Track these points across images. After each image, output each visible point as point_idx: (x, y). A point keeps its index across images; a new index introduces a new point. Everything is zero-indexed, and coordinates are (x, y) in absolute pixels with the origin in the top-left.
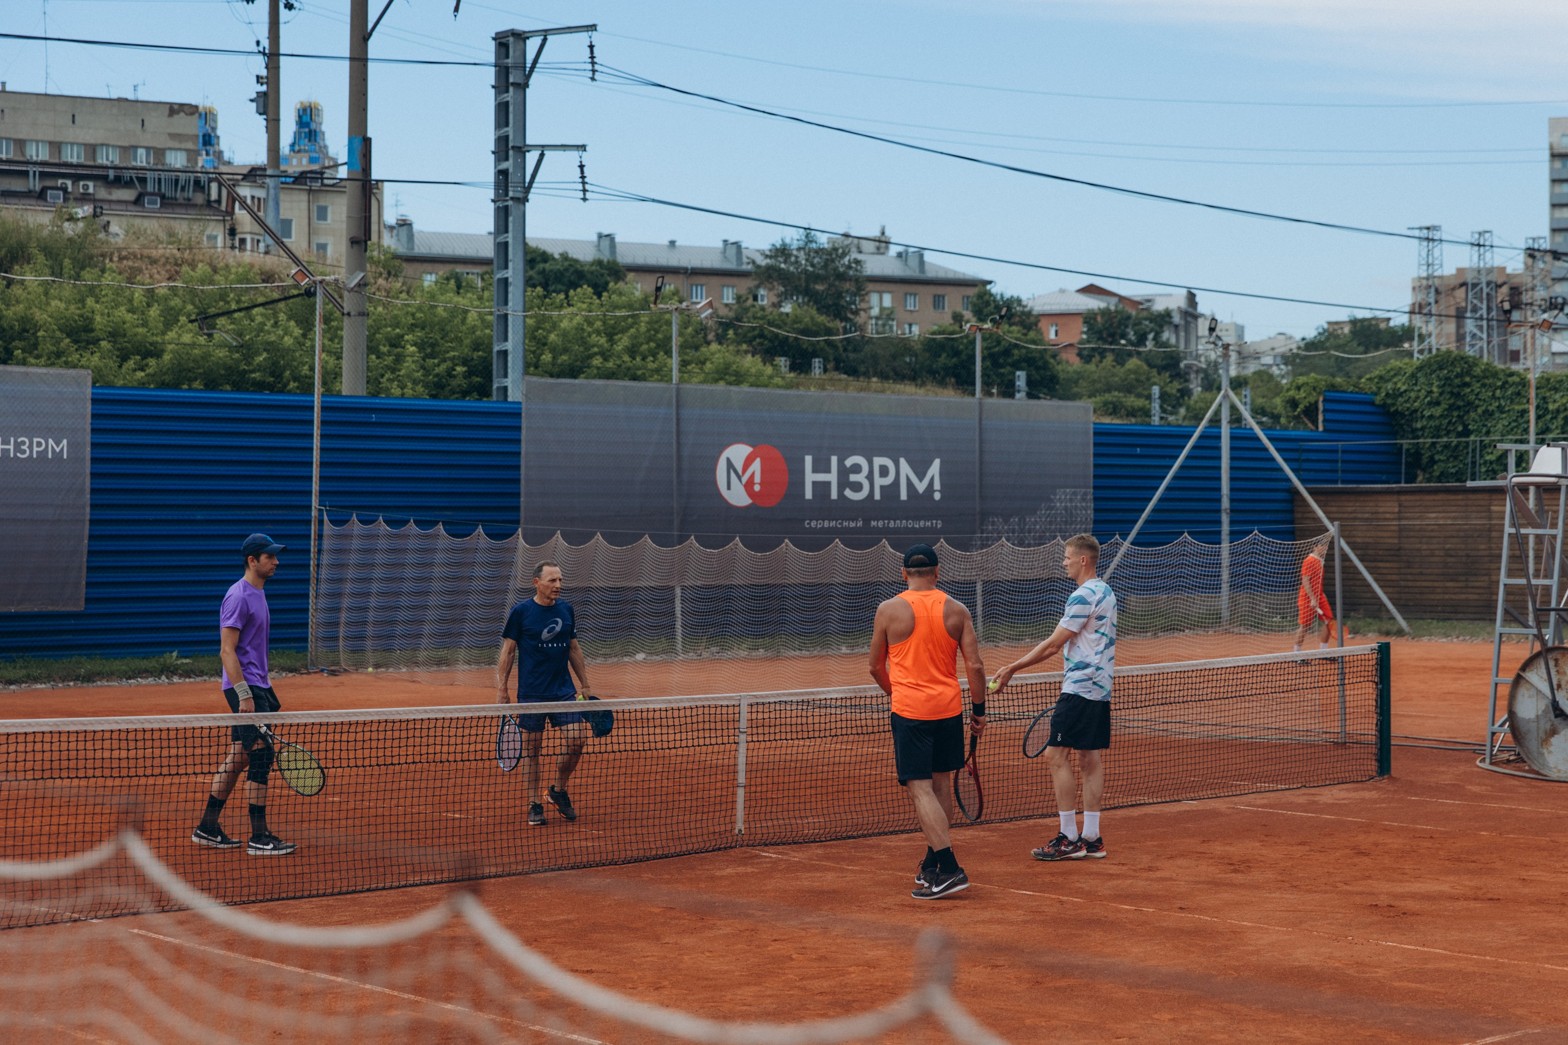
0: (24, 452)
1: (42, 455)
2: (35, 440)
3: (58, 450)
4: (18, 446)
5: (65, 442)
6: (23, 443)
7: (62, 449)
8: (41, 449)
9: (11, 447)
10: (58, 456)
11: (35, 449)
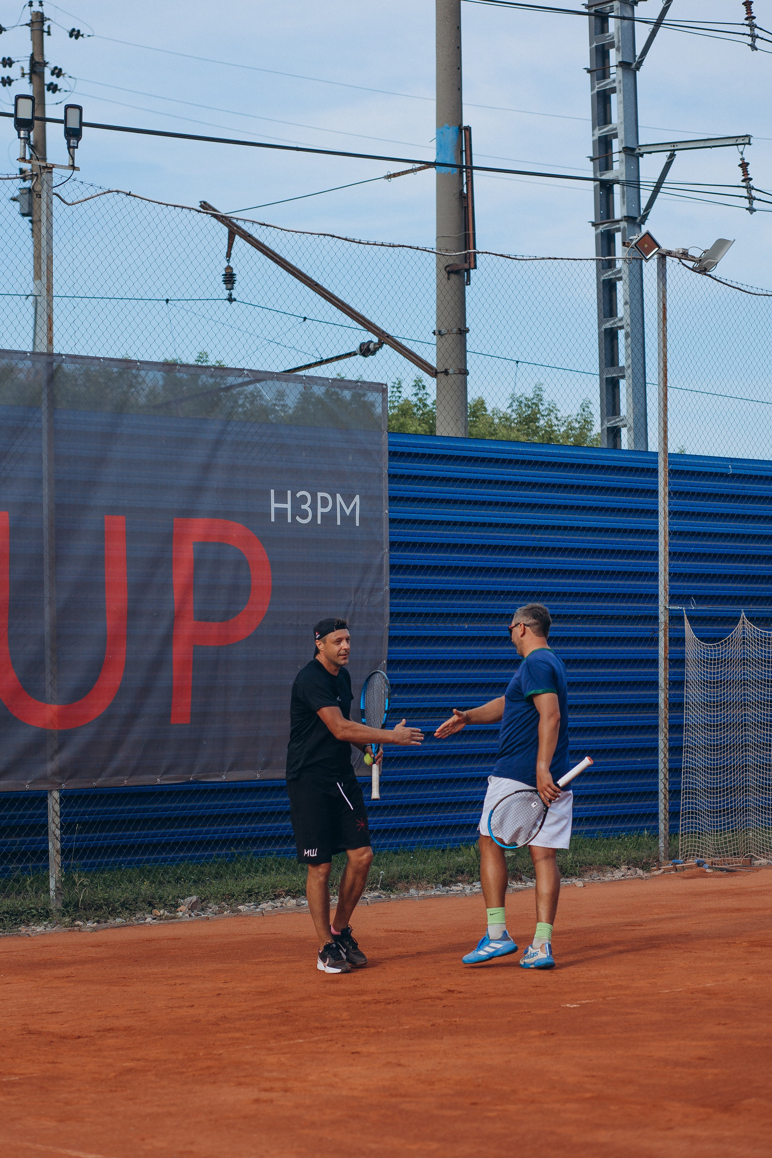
0: (304, 515)
1: (329, 517)
2: (320, 495)
3: (348, 512)
4: (297, 502)
5: (357, 499)
6: (304, 499)
7: (354, 510)
8: (327, 510)
9: (288, 506)
10: (348, 520)
11: (320, 510)
